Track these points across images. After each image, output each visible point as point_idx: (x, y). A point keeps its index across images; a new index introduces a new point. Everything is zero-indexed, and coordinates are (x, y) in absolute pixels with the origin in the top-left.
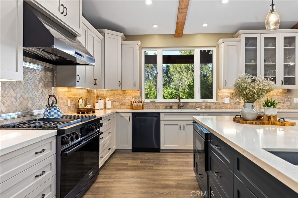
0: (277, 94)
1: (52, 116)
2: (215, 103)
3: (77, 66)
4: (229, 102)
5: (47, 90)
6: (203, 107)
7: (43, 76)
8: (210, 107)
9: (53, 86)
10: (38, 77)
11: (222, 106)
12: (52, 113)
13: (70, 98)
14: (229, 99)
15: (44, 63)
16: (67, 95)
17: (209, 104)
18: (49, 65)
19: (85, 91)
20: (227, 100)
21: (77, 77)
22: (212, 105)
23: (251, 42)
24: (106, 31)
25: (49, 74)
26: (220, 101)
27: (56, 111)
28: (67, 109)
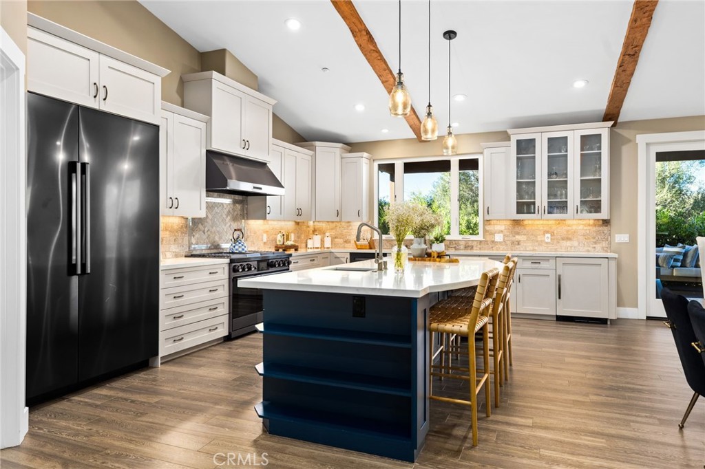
0: (585, 228)
1: (237, 250)
2: (481, 242)
3: (268, 197)
4: (502, 240)
5: (236, 224)
6: (462, 247)
7: (231, 209)
8: (472, 248)
9: (244, 219)
10: (226, 211)
11: (491, 246)
12: (237, 247)
13: (266, 232)
14: (501, 235)
15: (233, 196)
16: (262, 228)
17: (470, 243)
18: (237, 197)
19: (293, 223)
20: (499, 238)
21: (268, 208)
22: (475, 244)
23: (525, 147)
24: (317, 143)
25: (238, 206)
26: (488, 238)
27: (240, 245)
28: (262, 244)
